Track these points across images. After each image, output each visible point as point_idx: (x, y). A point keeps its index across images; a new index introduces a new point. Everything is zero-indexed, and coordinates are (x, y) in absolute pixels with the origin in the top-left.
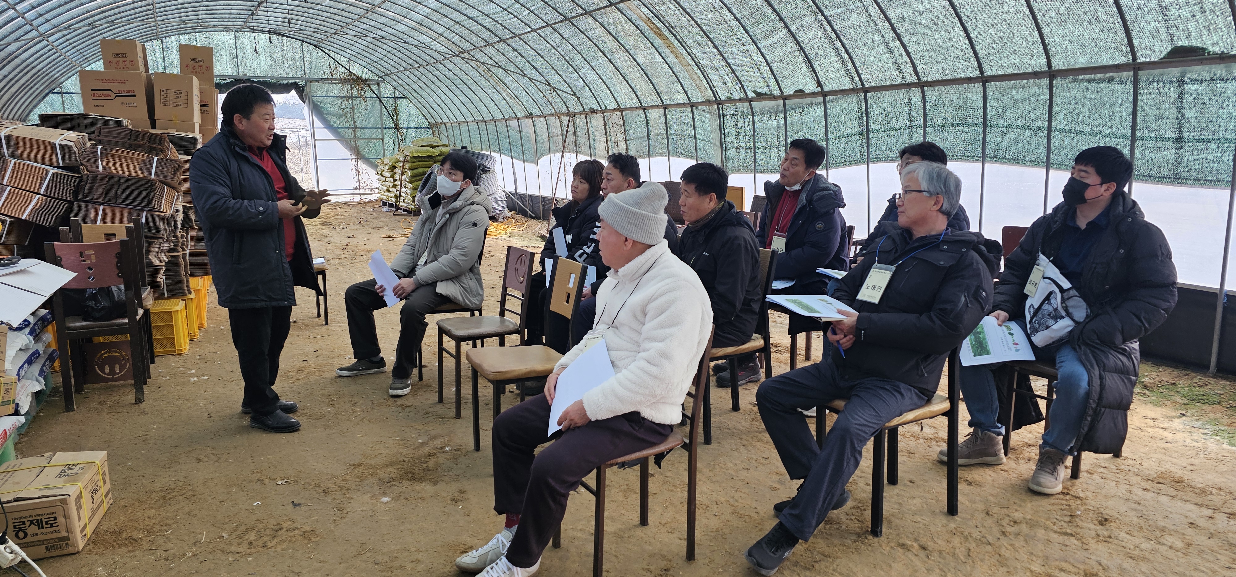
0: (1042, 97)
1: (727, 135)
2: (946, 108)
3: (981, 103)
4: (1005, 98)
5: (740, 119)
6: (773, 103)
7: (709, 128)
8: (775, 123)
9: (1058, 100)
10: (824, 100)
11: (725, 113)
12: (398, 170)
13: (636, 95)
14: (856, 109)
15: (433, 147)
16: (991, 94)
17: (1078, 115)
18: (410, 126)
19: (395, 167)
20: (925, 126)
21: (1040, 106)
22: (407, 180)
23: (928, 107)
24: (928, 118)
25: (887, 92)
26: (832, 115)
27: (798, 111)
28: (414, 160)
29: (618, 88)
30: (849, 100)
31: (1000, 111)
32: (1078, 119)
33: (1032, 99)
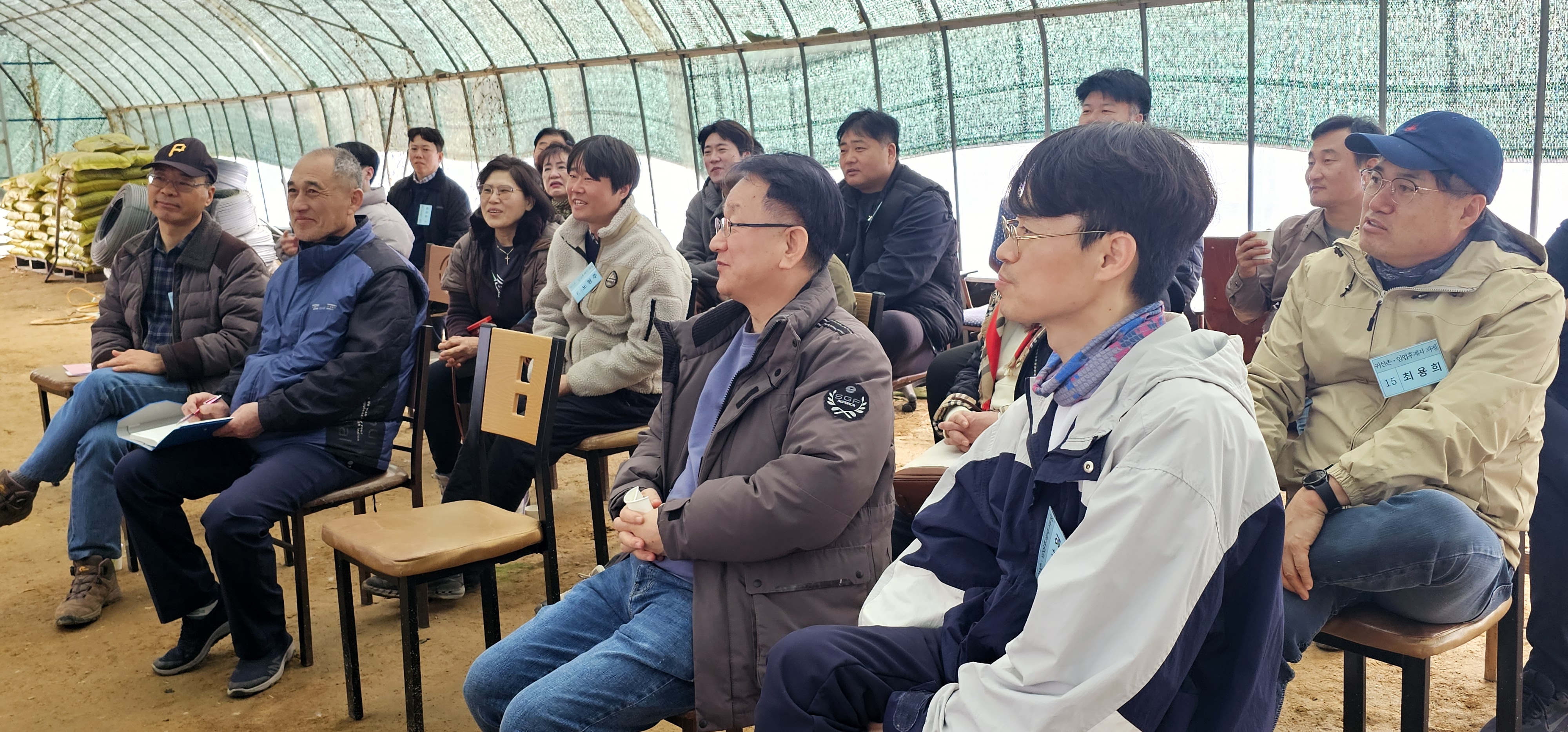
0: (1236, 29)
1: (701, 109)
2: (1080, 51)
3: (1139, 43)
4: (1176, 32)
5: (723, 81)
6: (781, 53)
7: (666, 100)
8: (785, 87)
9: (1260, 34)
10: (873, 43)
11: (695, 73)
12: (51, 199)
13: (526, 44)
14: (927, 58)
15: (119, 151)
16: (1154, 26)
17: (1293, 55)
18: (64, 115)
19: (41, 193)
20: (1047, 82)
21: (1232, 44)
22: (72, 215)
23: (1050, 51)
24: (1051, 69)
25: (979, 29)
26: (886, 70)
27: (826, 64)
28: (84, 178)
29: (489, 33)
30: (916, 44)
31: (1169, 54)
32: (1293, 62)
33: (1221, 33)
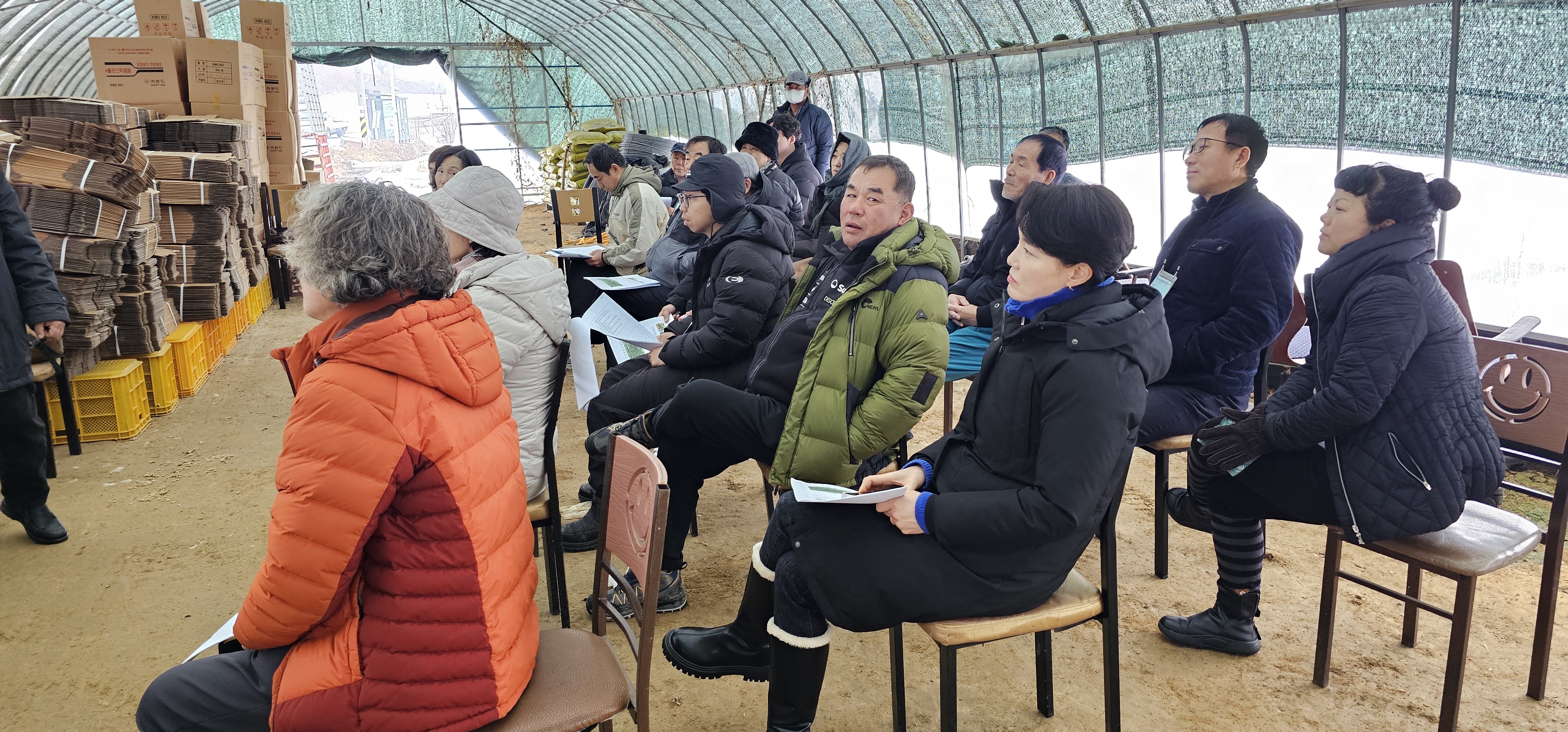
0: (1440, 35)
1: (964, 106)
2: (1281, 58)
3: (1337, 50)
4: (1377, 39)
5: (981, 83)
6: (1024, 57)
7: (939, 98)
8: (1028, 90)
9: (1467, 41)
10: (1097, 50)
11: (960, 75)
12: (562, 164)
13: (844, 52)
15: (604, 132)
16: (1354, 32)
17: (1503, 64)
19: (556, 160)
20: (1249, 89)
21: (1436, 51)
23: (1253, 58)
24: (1254, 76)
30: (1133, 51)
31: (1369, 61)
32: (1502, 72)
